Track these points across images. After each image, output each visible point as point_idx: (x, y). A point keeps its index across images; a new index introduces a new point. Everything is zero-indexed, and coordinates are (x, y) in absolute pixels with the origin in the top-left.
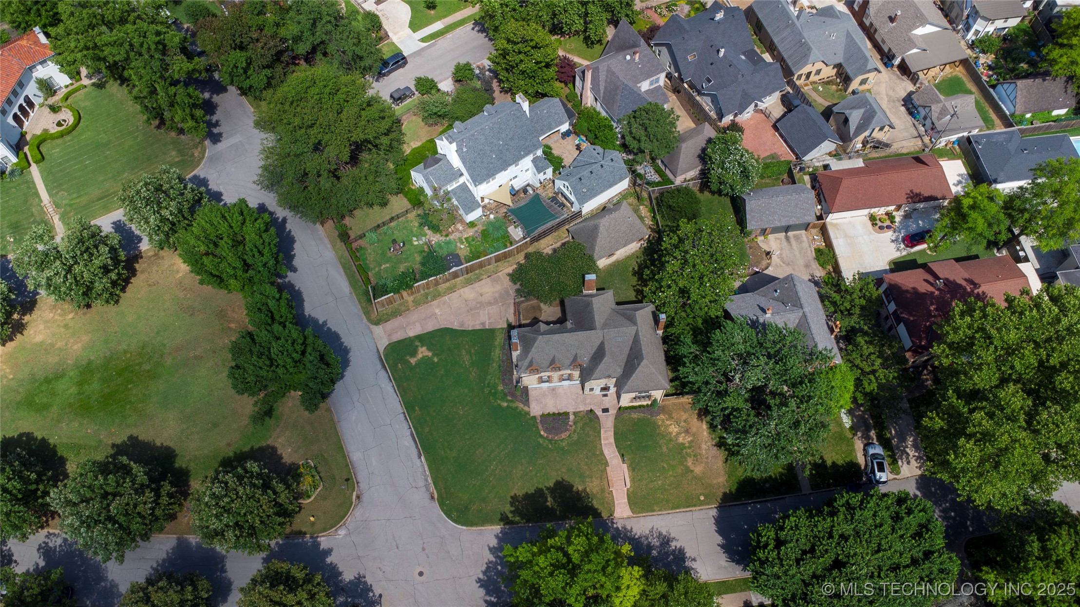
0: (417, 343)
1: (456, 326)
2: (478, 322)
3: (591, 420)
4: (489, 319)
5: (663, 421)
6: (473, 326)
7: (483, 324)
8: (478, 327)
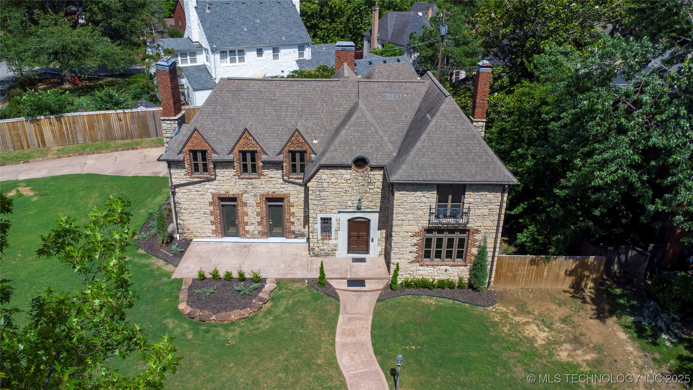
3: (316, 298)
5: (505, 315)
8: (144, 175)
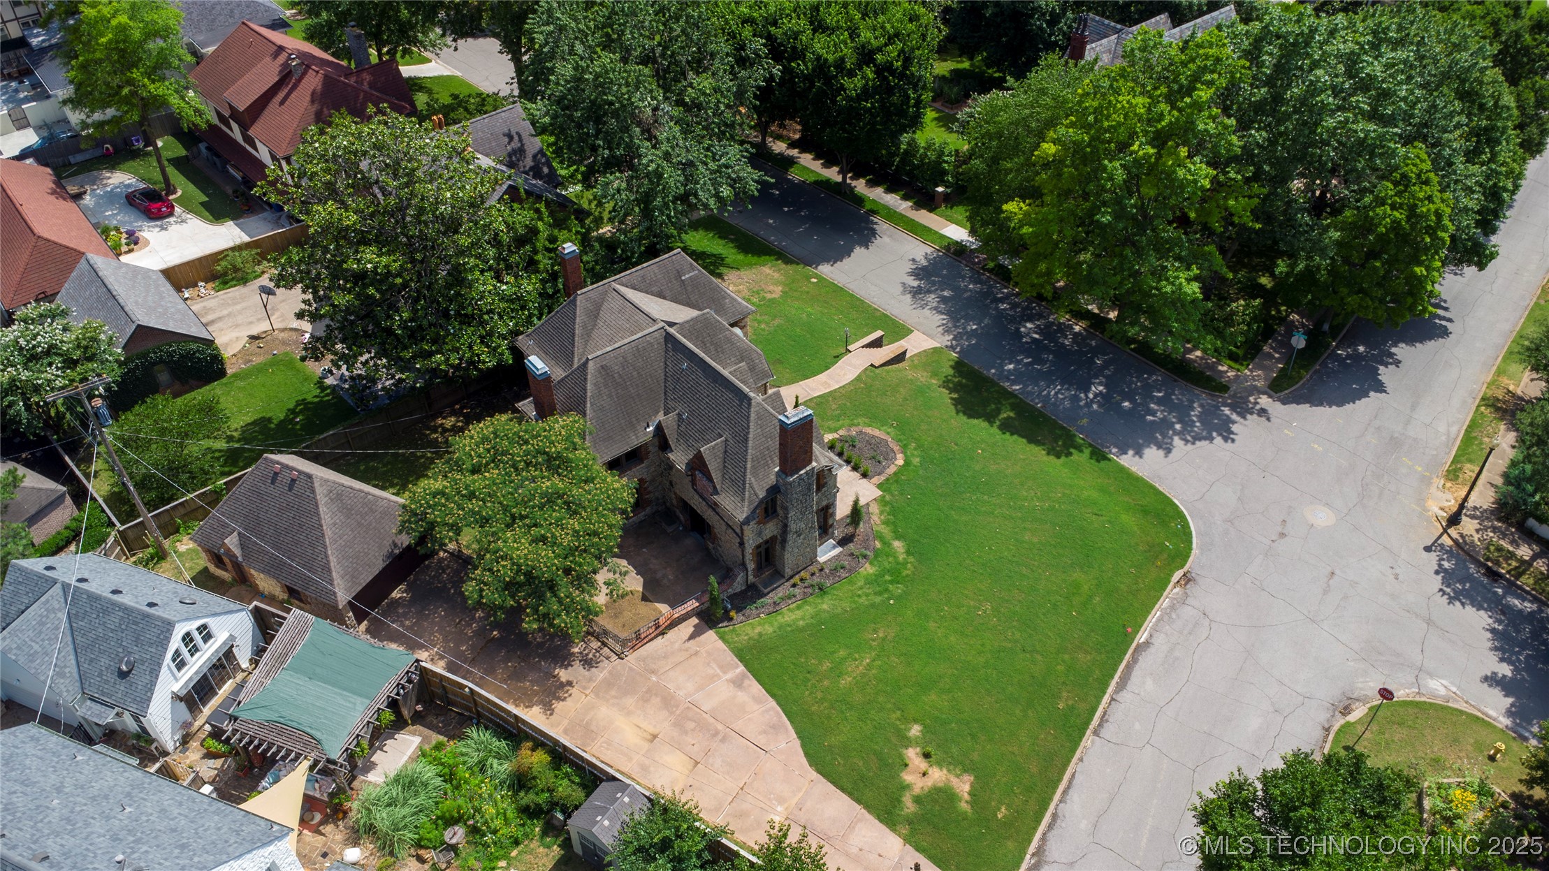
0: (909, 806)
1: (788, 742)
2: (742, 696)
4: (713, 678)
6: (757, 700)
7: (738, 683)
8: (756, 688)
